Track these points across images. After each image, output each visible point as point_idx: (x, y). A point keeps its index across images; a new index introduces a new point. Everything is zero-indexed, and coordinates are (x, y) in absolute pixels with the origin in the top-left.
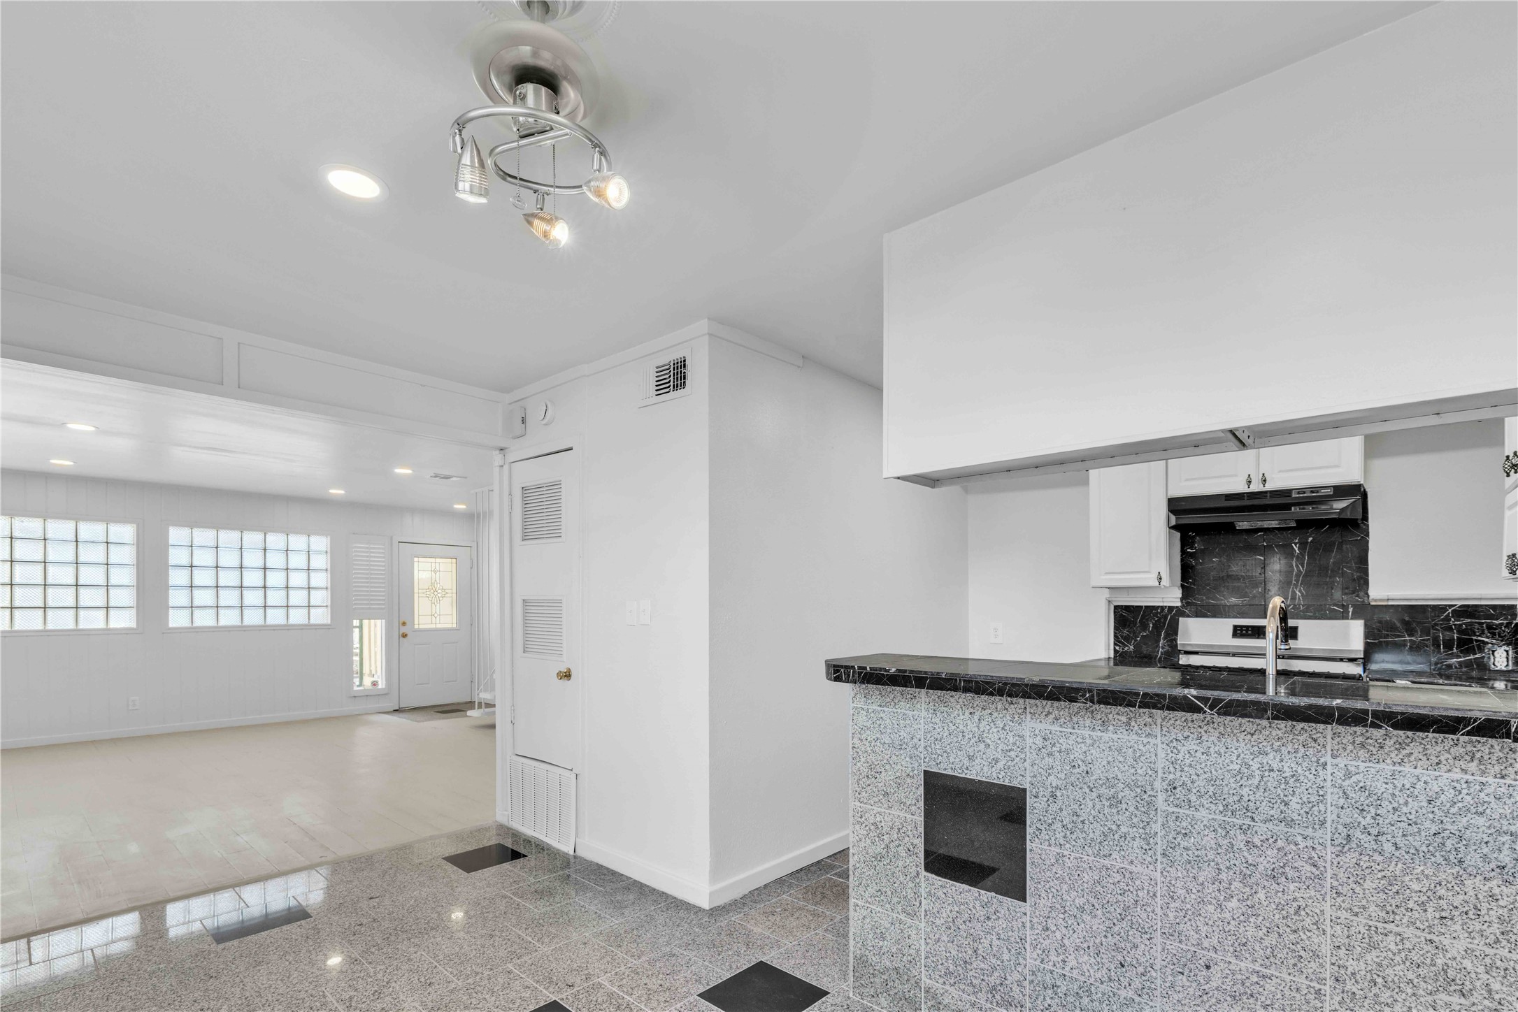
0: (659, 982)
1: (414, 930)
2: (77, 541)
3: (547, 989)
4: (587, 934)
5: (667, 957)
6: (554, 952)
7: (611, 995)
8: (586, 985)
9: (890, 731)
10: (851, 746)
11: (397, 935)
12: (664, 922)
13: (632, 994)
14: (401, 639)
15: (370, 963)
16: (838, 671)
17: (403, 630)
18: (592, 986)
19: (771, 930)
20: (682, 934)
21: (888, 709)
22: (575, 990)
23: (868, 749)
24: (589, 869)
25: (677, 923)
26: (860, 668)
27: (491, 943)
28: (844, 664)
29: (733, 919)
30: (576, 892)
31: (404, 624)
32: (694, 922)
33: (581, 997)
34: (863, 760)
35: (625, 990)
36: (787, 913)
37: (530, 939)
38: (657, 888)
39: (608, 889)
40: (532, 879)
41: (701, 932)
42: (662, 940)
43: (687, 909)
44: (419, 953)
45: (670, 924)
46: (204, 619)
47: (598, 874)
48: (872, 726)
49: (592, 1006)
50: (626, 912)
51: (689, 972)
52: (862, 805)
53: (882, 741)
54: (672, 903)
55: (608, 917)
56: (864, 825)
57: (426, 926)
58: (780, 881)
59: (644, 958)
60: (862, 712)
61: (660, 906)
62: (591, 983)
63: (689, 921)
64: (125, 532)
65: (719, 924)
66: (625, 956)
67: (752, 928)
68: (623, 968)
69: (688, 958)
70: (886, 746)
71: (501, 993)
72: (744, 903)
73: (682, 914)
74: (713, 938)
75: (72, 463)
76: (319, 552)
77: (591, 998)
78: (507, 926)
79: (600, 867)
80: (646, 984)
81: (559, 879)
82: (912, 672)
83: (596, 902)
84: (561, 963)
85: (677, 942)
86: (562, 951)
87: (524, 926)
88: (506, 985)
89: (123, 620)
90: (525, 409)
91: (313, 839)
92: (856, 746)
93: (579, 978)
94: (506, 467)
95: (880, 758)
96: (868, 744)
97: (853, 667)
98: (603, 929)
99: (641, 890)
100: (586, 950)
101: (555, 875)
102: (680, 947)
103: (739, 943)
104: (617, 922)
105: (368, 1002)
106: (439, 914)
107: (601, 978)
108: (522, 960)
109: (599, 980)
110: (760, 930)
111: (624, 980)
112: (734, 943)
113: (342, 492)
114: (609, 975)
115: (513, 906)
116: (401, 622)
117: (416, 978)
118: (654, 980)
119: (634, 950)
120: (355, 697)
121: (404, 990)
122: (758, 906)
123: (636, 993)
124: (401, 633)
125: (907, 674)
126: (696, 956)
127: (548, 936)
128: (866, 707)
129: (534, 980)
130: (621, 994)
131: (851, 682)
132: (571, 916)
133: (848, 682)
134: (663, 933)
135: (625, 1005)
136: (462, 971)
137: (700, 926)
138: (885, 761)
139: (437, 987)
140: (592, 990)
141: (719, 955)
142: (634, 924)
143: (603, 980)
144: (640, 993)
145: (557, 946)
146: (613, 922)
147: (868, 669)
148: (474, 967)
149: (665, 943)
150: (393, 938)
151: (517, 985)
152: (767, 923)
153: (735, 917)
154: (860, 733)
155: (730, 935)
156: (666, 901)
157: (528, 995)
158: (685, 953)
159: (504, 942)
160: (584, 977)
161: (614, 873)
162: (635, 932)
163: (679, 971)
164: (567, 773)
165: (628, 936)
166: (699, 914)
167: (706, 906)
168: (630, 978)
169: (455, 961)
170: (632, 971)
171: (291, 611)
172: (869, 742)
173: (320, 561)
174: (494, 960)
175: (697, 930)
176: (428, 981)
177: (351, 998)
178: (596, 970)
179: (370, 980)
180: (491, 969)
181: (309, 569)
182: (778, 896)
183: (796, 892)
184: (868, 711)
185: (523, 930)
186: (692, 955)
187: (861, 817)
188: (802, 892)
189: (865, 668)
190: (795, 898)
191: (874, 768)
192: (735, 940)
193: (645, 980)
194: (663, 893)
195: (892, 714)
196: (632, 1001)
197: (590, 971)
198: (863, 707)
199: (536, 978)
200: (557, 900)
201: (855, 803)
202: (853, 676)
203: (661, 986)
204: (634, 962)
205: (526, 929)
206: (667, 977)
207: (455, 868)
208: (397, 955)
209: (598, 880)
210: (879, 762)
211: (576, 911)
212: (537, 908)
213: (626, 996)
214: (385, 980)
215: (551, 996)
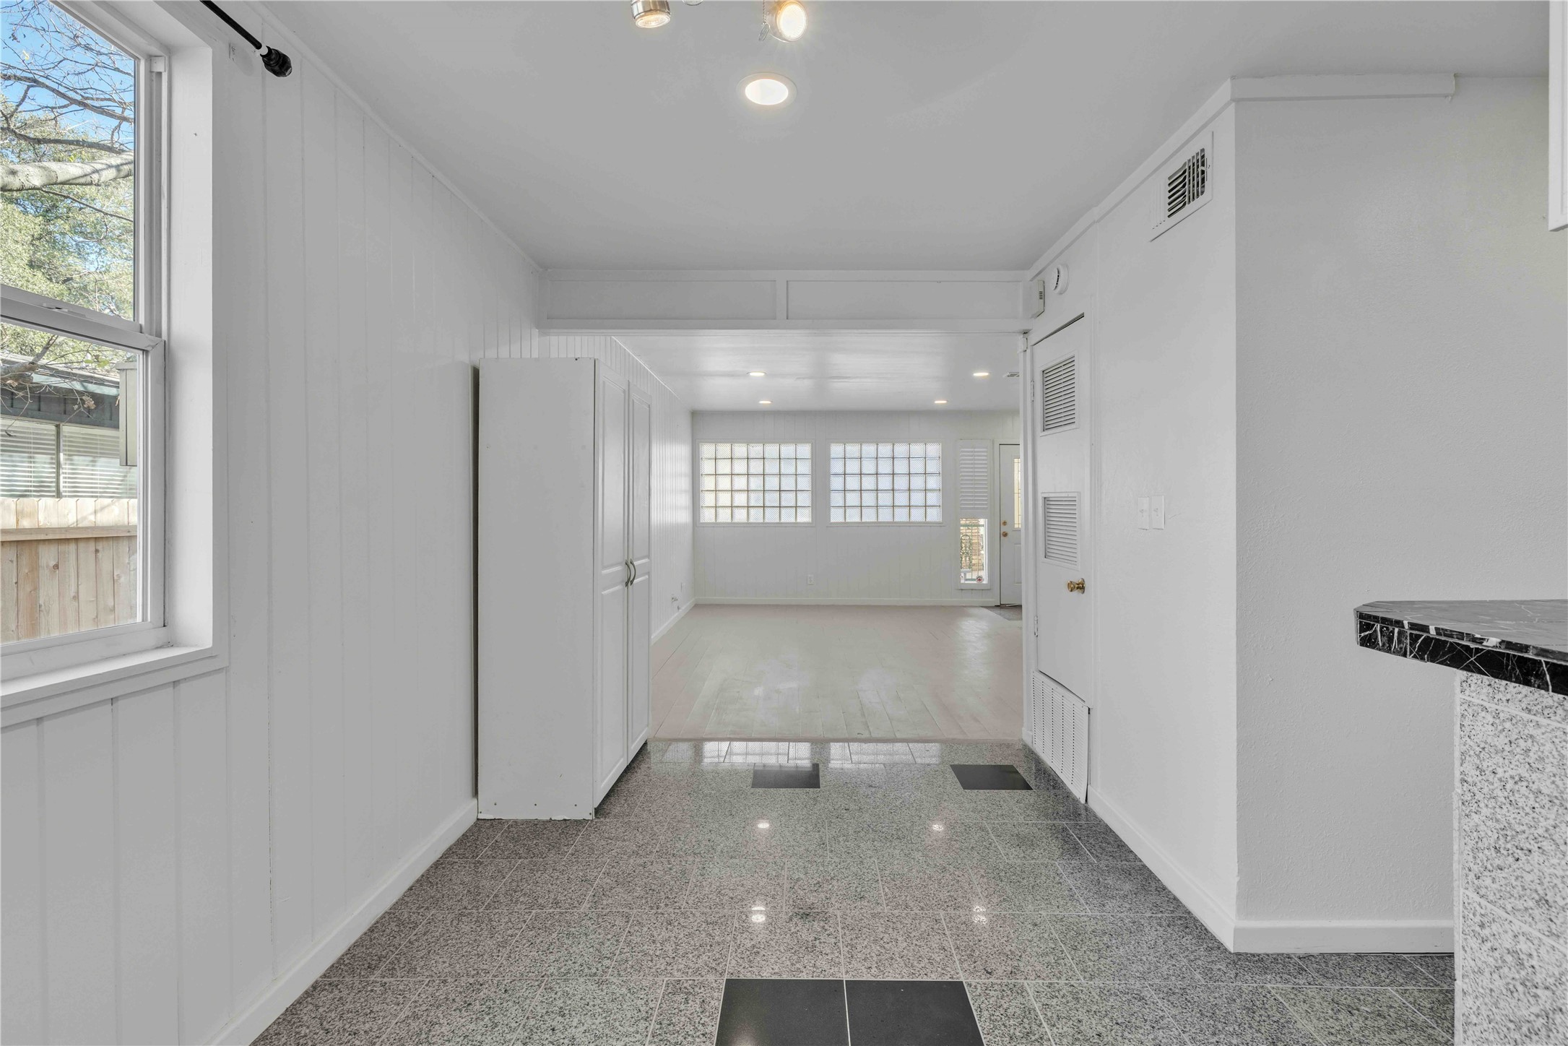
0: (1100, 1029)
1: (883, 833)
2: (780, 459)
3: (961, 962)
4: (1044, 913)
5: (1129, 997)
6: (995, 919)
7: (1028, 1011)
8: (1005, 981)
9: (1554, 770)
10: (1458, 776)
11: (867, 832)
12: (1152, 942)
13: (1054, 1026)
14: (1002, 538)
15: (832, 851)
16: (1369, 627)
17: (1004, 529)
18: (1011, 986)
19: (1333, 1038)
20: (1171, 972)
21: (1548, 721)
22: (991, 980)
23: (1498, 792)
24: (1094, 828)
25: (1173, 952)
26: (1413, 626)
27: (939, 877)
28: (1381, 615)
29: (1269, 986)
30: (1062, 853)
31: (1005, 523)
32: (1200, 962)
33: (992, 993)
34: (1485, 811)
35: (1049, 1014)
36: (1381, 1022)
37: (979, 890)
38: (1169, 888)
39: (1103, 863)
40: (1021, 819)
41: (1203, 982)
42: (1136, 968)
43: (1199, 937)
44: (873, 859)
45: (1161, 949)
46: (853, 517)
47: (1100, 840)
48: (1507, 748)
49: (997, 1013)
50: (1110, 905)
51: (1151, 1036)
52: (1483, 902)
53: (1534, 787)
54: (1180, 918)
55: (1082, 901)
56: (1489, 945)
57: (894, 833)
58: (1394, 960)
59: (1098, 982)
60: (1483, 714)
61: (1160, 915)
62: (1013, 981)
63: (1192, 958)
64: (805, 450)
65: (1240, 983)
66: (1074, 966)
67: (1297, 1017)
68: (1062, 982)
69: (1161, 1014)
70: (1545, 801)
71: (915, 942)
72: (1303, 969)
73: (1188, 941)
74: (1219, 1001)
75: (770, 402)
76: (932, 459)
77: (1003, 1002)
78: (965, 864)
79: (1108, 830)
80: (1079, 1021)
81: (1051, 829)
82: (1544, 652)
83: (1078, 875)
84: (995, 937)
85: (1157, 981)
86: (1005, 922)
87: (982, 872)
88: (925, 935)
89: (805, 517)
90: (1044, 282)
91: (863, 715)
92: (1469, 780)
93: (1004, 967)
94: (1028, 351)
95: (1526, 820)
96: (1497, 784)
97: (1399, 623)
98: (1067, 915)
99: (1145, 880)
100: (1032, 934)
101: (1049, 822)
102: (1158, 990)
103: (1259, 1031)
104: (1090, 914)
105: (807, 891)
106: (912, 825)
107: (1028, 981)
108: (958, 913)
109: (1025, 982)
110: (1310, 1028)
111: (1055, 1000)
112: (1251, 1027)
113: (945, 402)
114: (1041, 981)
115: (984, 843)
116: (1002, 521)
117: (855, 886)
118: (1094, 1022)
119: (1091, 963)
120: (962, 590)
121: (839, 893)
122: (1327, 984)
123: (1060, 1027)
124: (1002, 532)
125: (1530, 655)
126: (1174, 1017)
127: (1000, 896)
128: (1494, 707)
129: (956, 943)
130: (1041, 1017)
131: (1396, 653)
132: (1038, 882)
133: (1389, 651)
134: (1144, 958)
135: (1037, 1036)
136: (896, 897)
137: (1207, 972)
138: (1541, 831)
139: (866, 904)
140: (1009, 992)
141: (1214, 1034)
142: (1110, 927)
143: (1030, 986)
144: (1065, 1029)
145: (1003, 913)
146: (1085, 912)
147: (1433, 632)
148: (908, 899)
149: (1138, 974)
150: (862, 834)
151: (935, 941)
152: (1331, 1023)
153: (1274, 985)
154: (1478, 756)
155: (1251, 1010)
156: (1172, 912)
157: (938, 959)
158: (1160, 1004)
159: (952, 883)
160: (1009, 969)
161: (1121, 845)
162: (1106, 939)
163: (1137, 1027)
164: (1079, 704)
165: (1094, 940)
166: (1215, 952)
167: (1230, 945)
168: (1064, 1000)
169: (896, 883)
170: (1071, 992)
171: (913, 510)
172: (1500, 780)
173: (934, 466)
174: (931, 899)
175: (1198, 976)
176: (862, 894)
177: (798, 880)
178: (1029, 968)
179: (821, 868)
180: (922, 909)
181: (925, 474)
182: (1376, 984)
183: (1420, 991)
184: (1497, 715)
185: (979, 876)
186: (1169, 1011)
187: (1482, 926)
188: (1434, 996)
189: (1425, 629)
190: (1414, 1003)
191: (1513, 837)
192: (1255, 1024)
193: (1081, 1015)
194: (1175, 899)
195: (1559, 733)
196: (1049, 1035)
197: (1021, 964)
198: (1486, 704)
199: (958, 942)
200: (1035, 854)
201: (1467, 892)
202: (1400, 641)
203: (1099, 1035)
204: (1081, 981)
205: (982, 876)
206: (1116, 1027)
207: (956, 779)
208: (855, 852)
209: (1097, 847)
210: (1525, 828)
211: (1048, 877)
212: (1010, 856)
213: (1045, 1024)
214: (832, 875)
215: (961, 974)
